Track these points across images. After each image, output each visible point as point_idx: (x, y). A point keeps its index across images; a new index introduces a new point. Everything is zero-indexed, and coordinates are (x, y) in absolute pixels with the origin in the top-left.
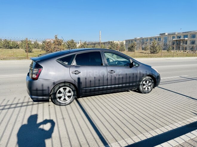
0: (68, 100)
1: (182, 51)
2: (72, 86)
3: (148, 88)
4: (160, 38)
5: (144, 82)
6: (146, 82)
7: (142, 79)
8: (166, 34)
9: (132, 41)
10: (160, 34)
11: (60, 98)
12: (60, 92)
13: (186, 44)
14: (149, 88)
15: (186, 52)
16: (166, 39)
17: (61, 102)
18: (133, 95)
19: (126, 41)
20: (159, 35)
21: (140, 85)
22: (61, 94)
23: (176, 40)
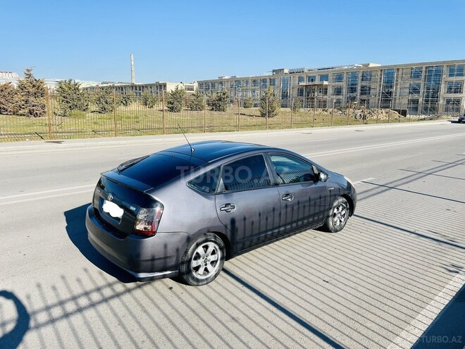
0: (213, 270)
1: (320, 110)
2: (219, 240)
3: (340, 221)
4: (274, 81)
5: (336, 211)
6: (338, 209)
7: (333, 204)
8: (286, 71)
9: (213, 83)
10: (274, 71)
11: (197, 269)
12: (198, 257)
13: (326, 93)
14: (343, 220)
15: (328, 113)
16: (285, 82)
17: (199, 277)
18: (317, 239)
19: (201, 84)
20: (271, 74)
21: (328, 217)
22: (199, 261)
23: (306, 86)
